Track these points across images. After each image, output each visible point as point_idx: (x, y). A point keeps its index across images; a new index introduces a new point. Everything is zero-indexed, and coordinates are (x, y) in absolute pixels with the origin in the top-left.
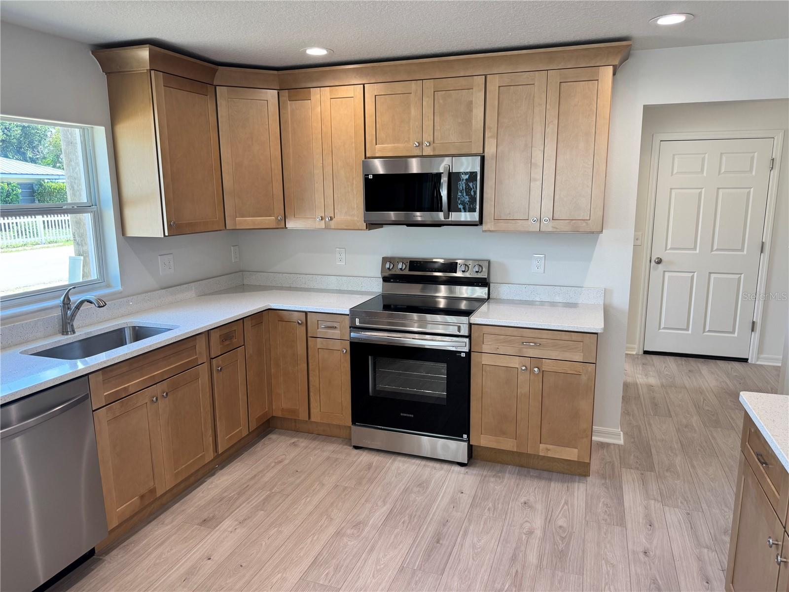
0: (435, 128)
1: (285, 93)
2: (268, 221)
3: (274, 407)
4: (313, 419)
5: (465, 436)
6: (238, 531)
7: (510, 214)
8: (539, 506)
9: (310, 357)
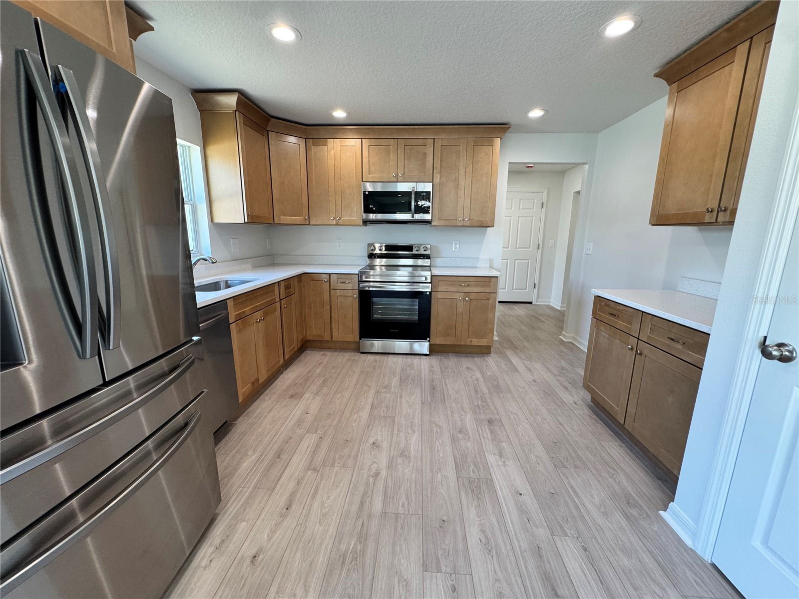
0: (405, 166)
1: (311, 142)
2: (298, 219)
3: (307, 334)
4: (334, 339)
6: (316, 398)
7: (447, 216)
8: (474, 368)
9: (332, 302)
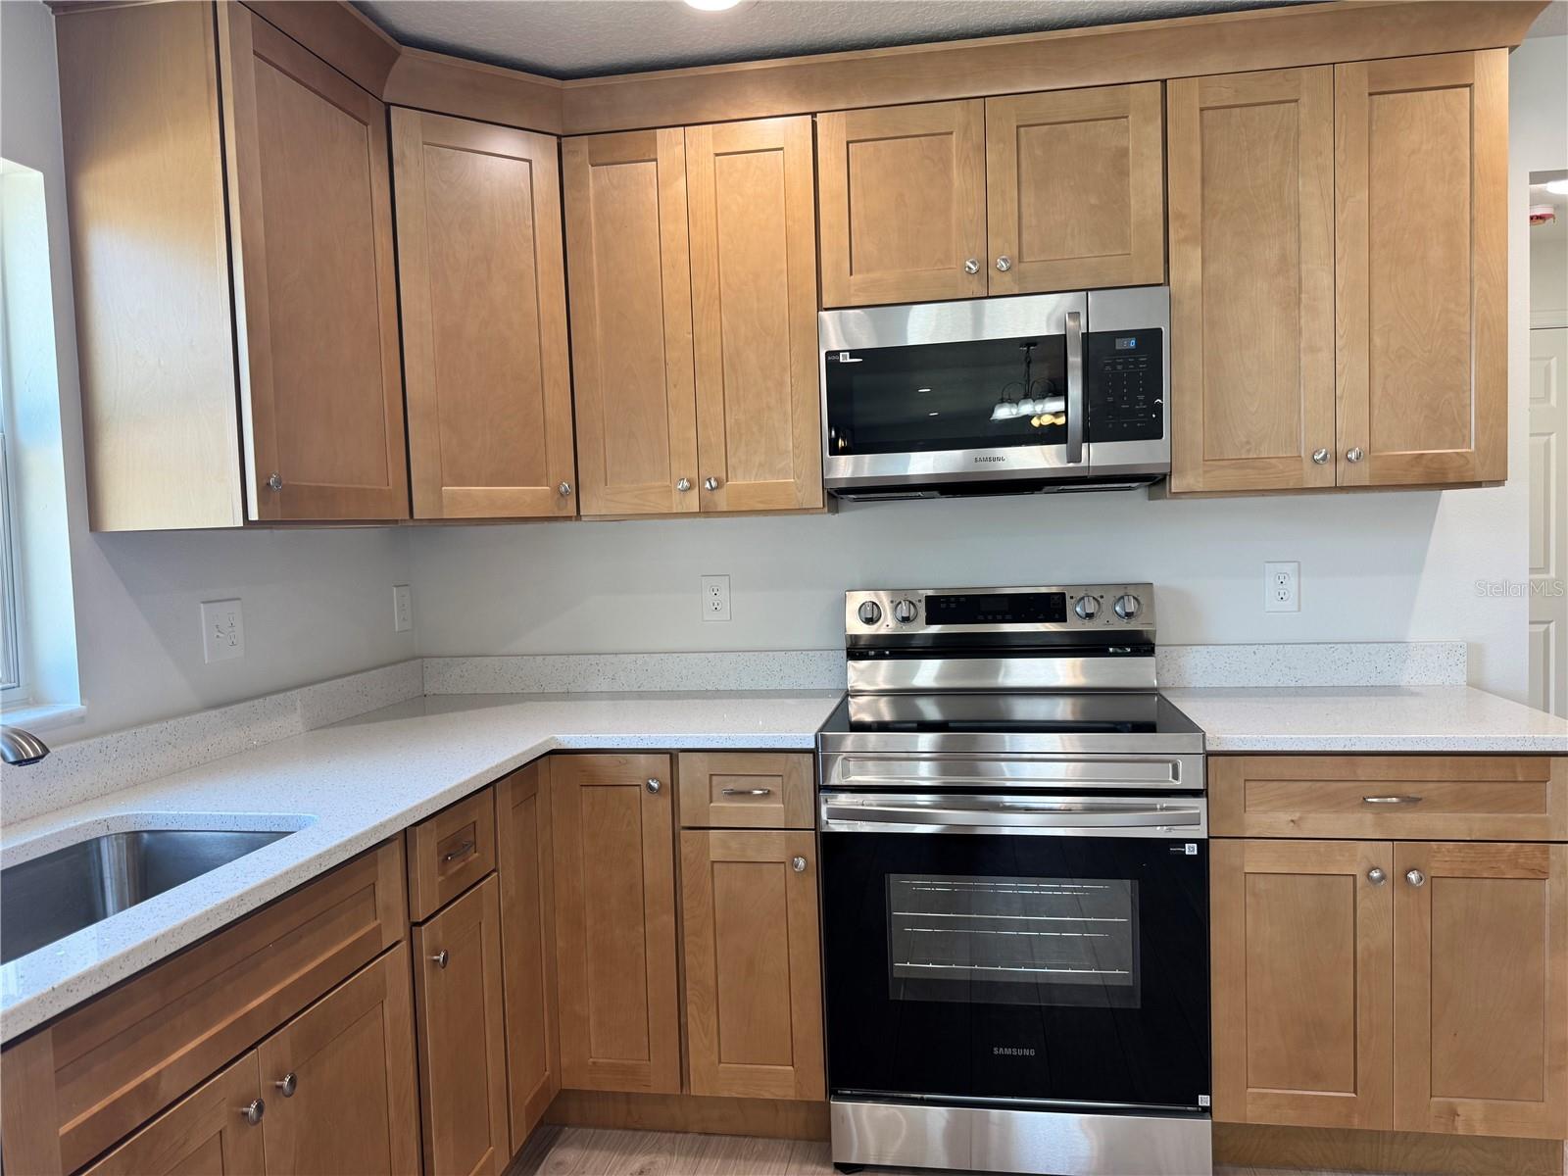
0: (1024, 221)
1: (579, 147)
2: (530, 496)
3: (565, 1061)
4: (696, 1089)
5: (1204, 1100)
7: (1248, 443)
9: (684, 891)
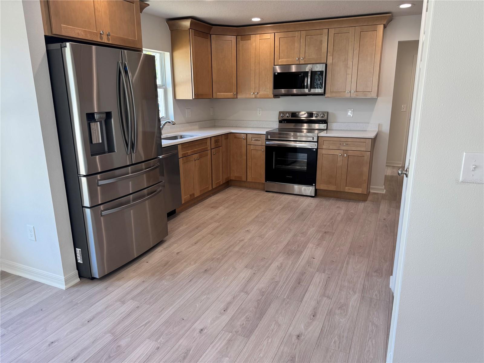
0: (306, 52)
1: (239, 37)
2: (230, 95)
3: (231, 175)
4: (248, 180)
5: (314, 185)
6: (226, 209)
8: (344, 208)
9: (248, 153)
